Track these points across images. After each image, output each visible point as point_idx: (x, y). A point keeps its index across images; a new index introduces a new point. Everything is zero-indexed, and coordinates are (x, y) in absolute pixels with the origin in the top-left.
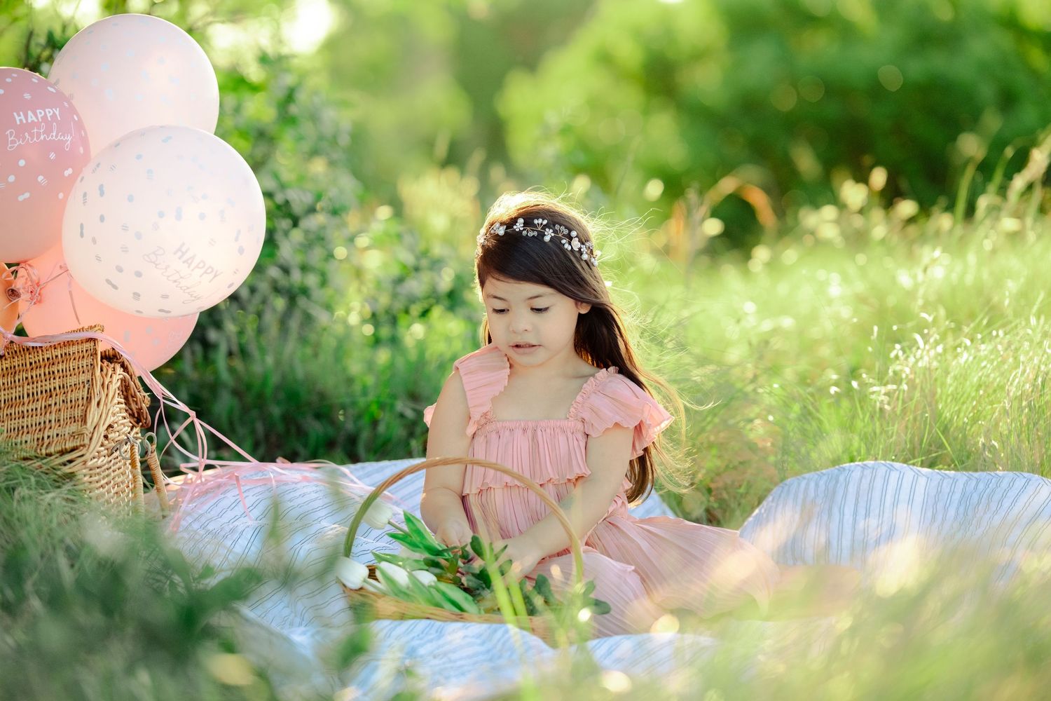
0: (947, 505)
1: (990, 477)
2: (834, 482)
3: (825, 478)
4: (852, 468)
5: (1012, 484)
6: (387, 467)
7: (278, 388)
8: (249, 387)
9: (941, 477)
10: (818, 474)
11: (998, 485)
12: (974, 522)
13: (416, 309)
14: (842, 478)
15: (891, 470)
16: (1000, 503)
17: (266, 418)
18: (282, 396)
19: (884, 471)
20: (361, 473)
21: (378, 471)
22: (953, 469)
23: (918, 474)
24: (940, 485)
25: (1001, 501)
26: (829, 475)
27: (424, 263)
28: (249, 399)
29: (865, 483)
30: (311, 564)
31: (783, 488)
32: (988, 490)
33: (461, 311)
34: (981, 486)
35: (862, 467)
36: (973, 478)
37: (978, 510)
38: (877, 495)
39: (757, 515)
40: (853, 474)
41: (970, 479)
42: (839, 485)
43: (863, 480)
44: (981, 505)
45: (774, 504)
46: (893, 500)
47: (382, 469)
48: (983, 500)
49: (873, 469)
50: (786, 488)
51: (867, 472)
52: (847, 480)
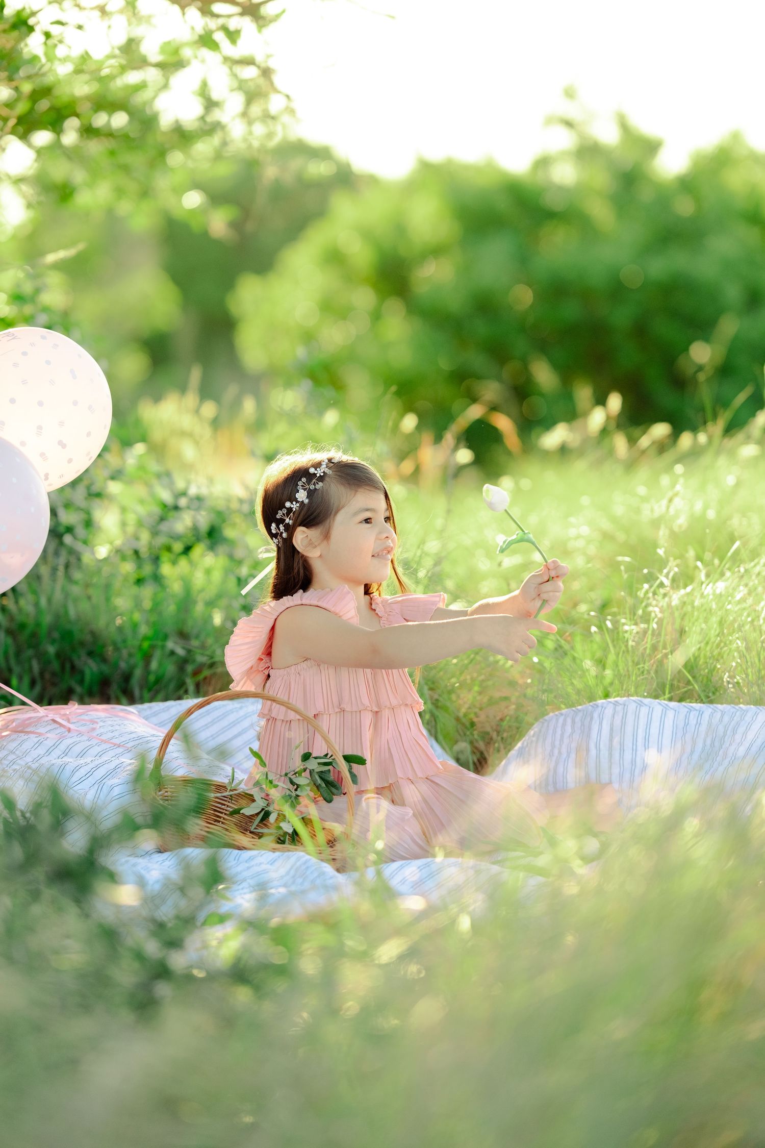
0: (695, 736)
1: (734, 710)
2: (589, 719)
3: (580, 714)
4: (605, 705)
5: (755, 717)
6: (172, 706)
7: (53, 628)
8: (22, 626)
9: (687, 710)
10: (573, 710)
11: (742, 719)
12: (721, 753)
13: (178, 547)
14: (596, 715)
15: (641, 705)
16: (744, 735)
17: (41, 656)
18: (56, 635)
19: (635, 707)
20: (148, 712)
21: (164, 710)
22: (700, 703)
23: (666, 708)
24: (687, 717)
25: (745, 734)
26: (584, 711)
27: (183, 502)
28: (24, 637)
29: (618, 721)
30: (114, 798)
31: (543, 723)
32: (733, 722)
33: (222, 549)
34: (726, 719)
35: (614, 704)
36: (718, 710)
37: (724, 741)
38: (629, 729)
39: (519, 748)
40: (607, 711)
41: (715, 710)
42: (593, 722)
43: (616, 717)
44: (726, 737)
45: (534, 739)
46: (645, 734)
47: (168, 708)
48: (728, 732)
49: (625, 705)
50: (546, 724)
51: (619, 708)
52: (601, 717)
